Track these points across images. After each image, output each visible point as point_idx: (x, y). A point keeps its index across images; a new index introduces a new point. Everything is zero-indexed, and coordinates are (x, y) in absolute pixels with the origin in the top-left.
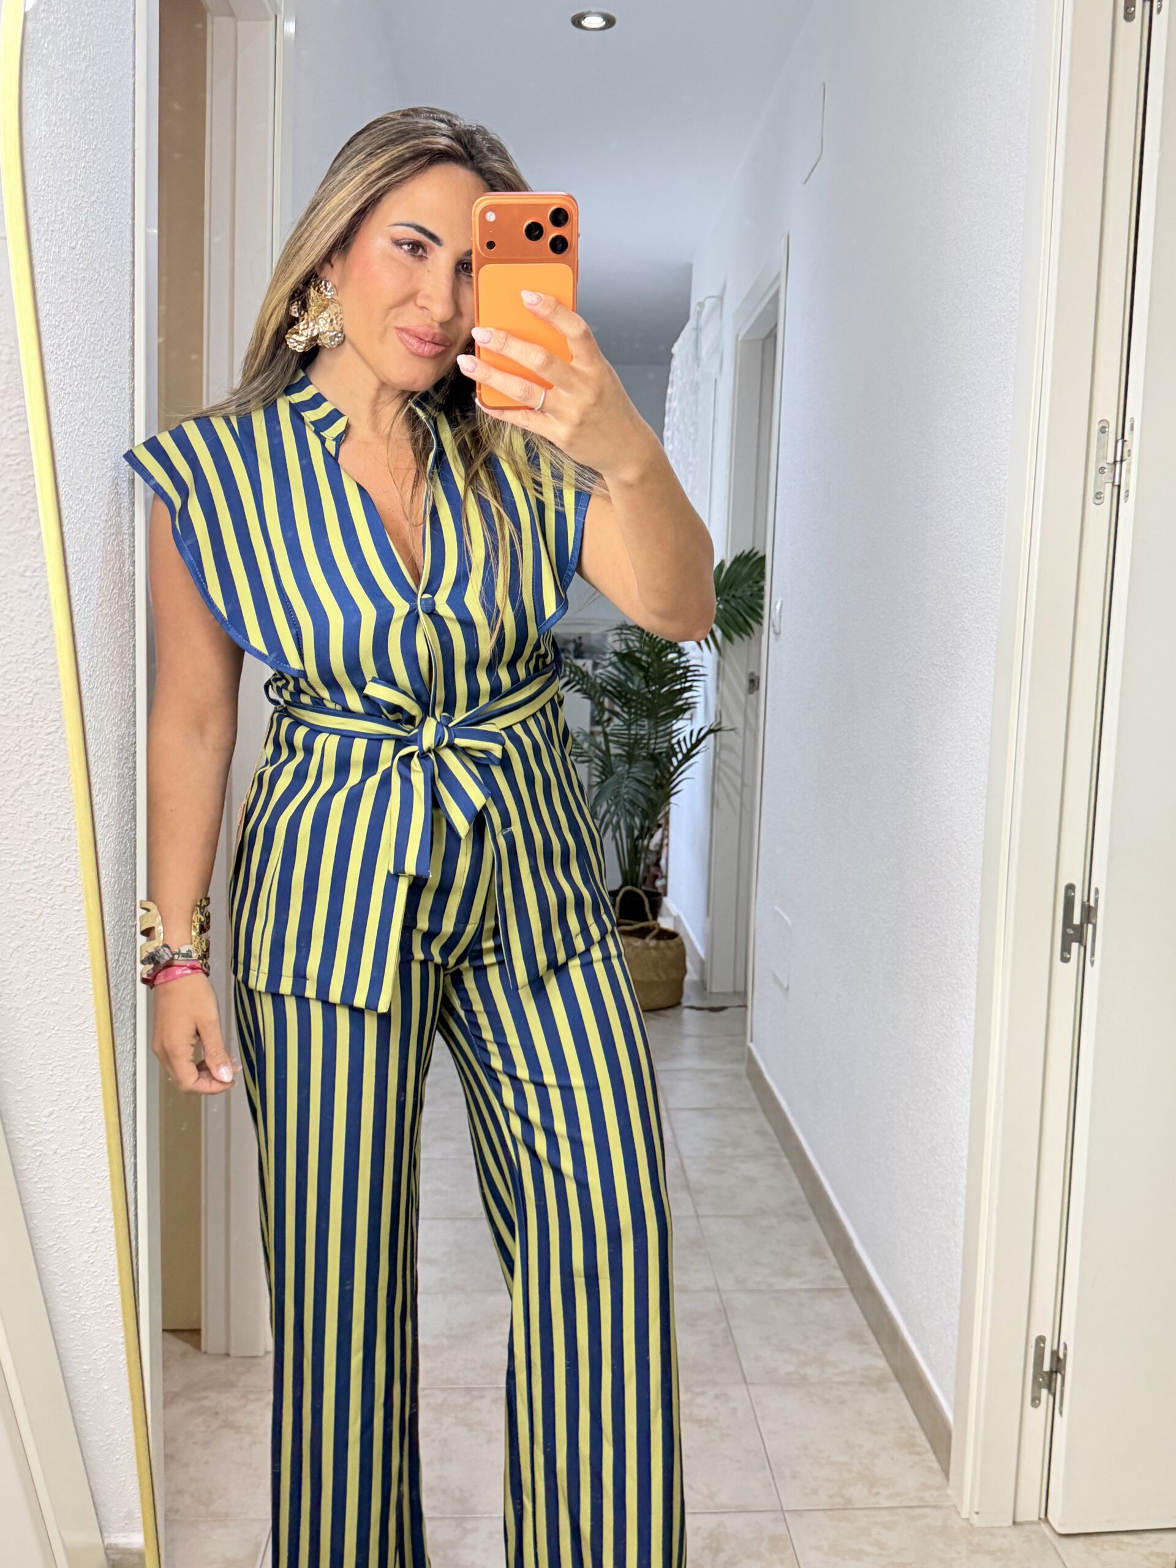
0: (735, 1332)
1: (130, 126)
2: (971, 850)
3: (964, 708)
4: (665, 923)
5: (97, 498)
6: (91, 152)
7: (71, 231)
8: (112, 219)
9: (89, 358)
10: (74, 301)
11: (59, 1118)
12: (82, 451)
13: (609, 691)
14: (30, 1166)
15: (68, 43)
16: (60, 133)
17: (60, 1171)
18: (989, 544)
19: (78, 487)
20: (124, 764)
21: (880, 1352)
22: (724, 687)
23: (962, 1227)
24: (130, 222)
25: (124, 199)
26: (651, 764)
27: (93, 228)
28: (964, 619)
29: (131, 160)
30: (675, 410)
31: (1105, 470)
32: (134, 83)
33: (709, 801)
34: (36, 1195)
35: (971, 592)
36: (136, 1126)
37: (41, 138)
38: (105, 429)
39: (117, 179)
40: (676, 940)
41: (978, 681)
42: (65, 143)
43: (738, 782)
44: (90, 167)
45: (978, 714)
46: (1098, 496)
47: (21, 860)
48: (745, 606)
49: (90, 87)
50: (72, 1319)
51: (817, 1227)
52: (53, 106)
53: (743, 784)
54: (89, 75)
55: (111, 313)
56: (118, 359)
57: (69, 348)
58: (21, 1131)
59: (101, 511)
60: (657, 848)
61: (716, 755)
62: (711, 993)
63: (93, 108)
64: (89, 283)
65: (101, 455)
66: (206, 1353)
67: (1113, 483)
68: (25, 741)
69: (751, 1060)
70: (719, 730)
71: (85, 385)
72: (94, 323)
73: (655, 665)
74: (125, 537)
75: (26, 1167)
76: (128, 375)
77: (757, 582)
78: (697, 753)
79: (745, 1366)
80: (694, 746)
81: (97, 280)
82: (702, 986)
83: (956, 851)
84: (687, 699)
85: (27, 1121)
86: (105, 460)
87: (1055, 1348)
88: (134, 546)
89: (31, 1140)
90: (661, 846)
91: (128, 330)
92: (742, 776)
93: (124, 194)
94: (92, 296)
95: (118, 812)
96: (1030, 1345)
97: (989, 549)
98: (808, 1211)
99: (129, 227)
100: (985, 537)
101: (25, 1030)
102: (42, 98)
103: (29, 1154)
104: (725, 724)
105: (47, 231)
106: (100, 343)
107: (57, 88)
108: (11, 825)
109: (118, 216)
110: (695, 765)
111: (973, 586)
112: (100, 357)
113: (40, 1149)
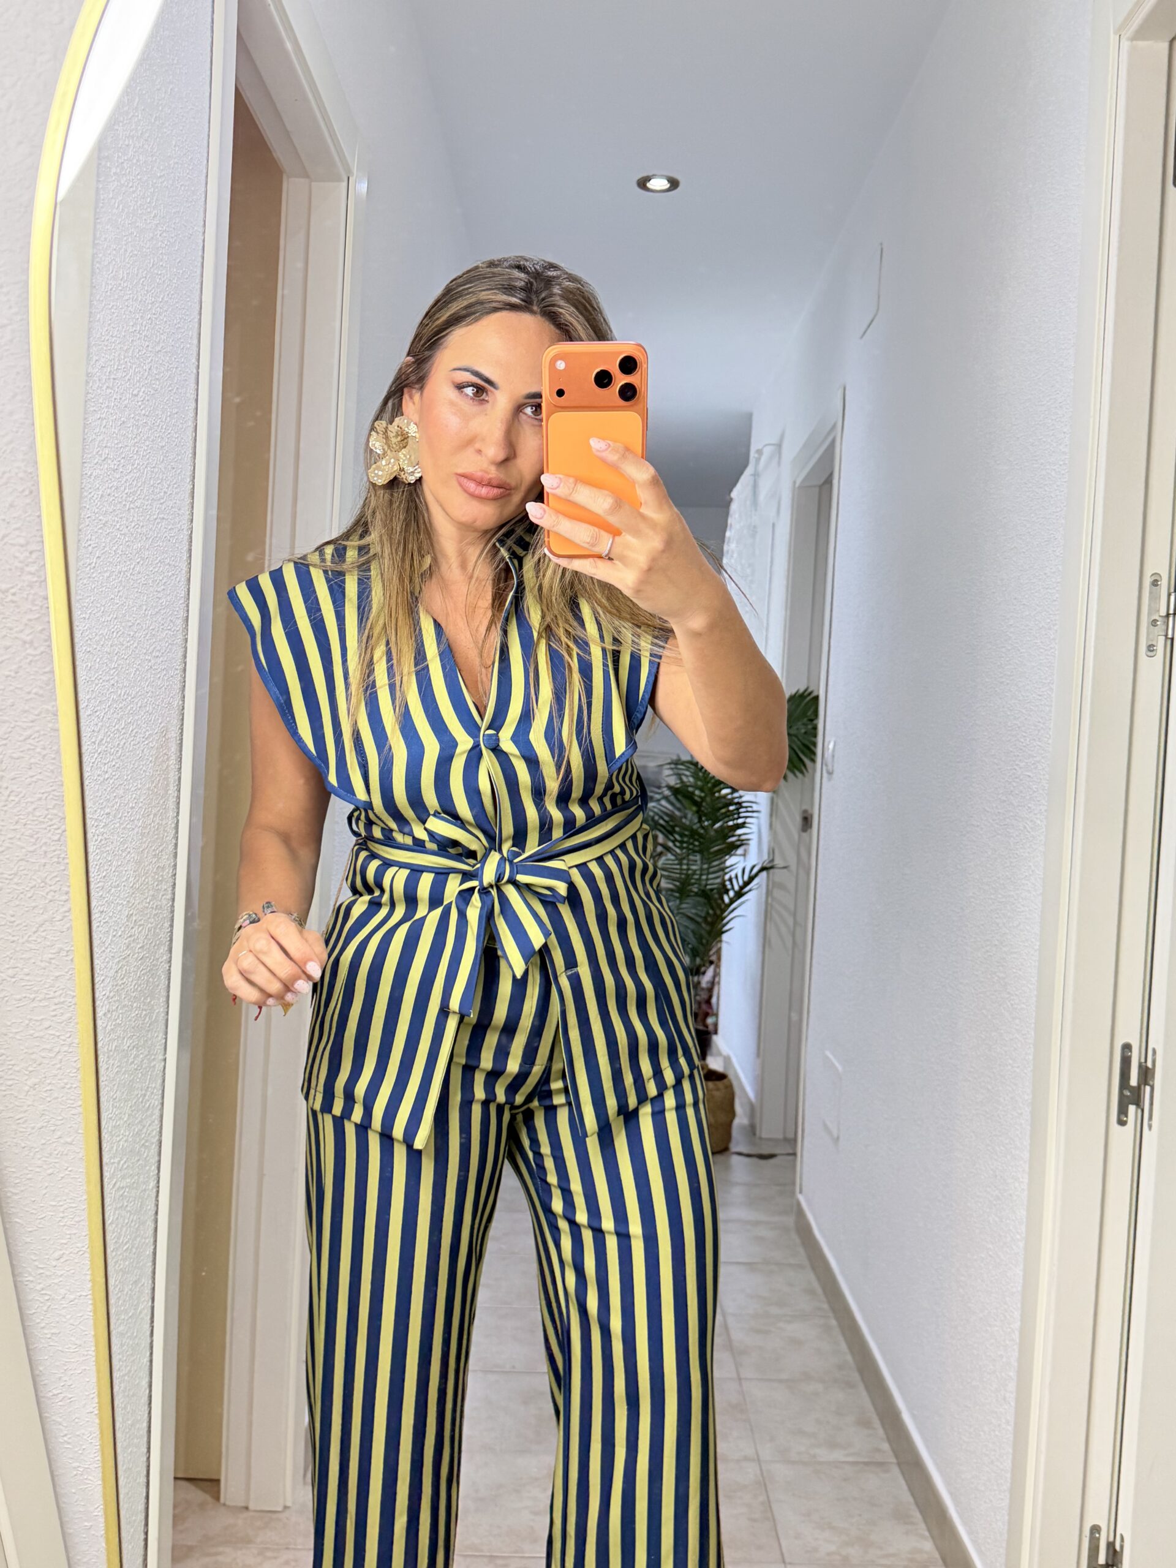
0: (775, 1507)
1: (198, 281)
2: (1024, 1003)
3: (1016, 856)
4: (714, 1063)
5: (148, 635)
6: (157, 305)
7: (133, 379)
8: (177, 368)
9: (148, 500)
10: (134, 446)
11: (68, 1262)
12: (136, 590)
13: (662, 826)
14: (39, 1310)
15: (139, 202)
16: (127, 287)
17: (68, 1317)
18: (1041, 693)
19: (130, 624)
20: (163, 895)
21: (927, 1534)
22: (778, 827)
23: (1013, 1404)
24: (195, 371)
25: (188, 349)
26: (701, 900)
27: (157, 377)
28: (1016, 767)
29: (197, 312)
30: (733, 552)
31: (1158, 623)
32: (204, 241)
33: (761, 940)
34: (43, 1341)
35: (1022, 740)
36: (155, 1268)
37: (107, 292)
38: (161, 569)
39: (183, 331)
40: (725, 1081)
41: (1029, 830)
42: (131, 296)
43: (790, 921)
44: (156, 319)
45: (1031, 864)
46: (1151, 648)
47: (41, 996)
48: (799, 743)
49: (160, 243)
50: (75, 1473)
51: (864, 1393)
52: (120, 262)
53: (795, 923)
54: (159, 233)
55: (172, 457)
56: (178, 502)
57: (126, 492)
58: (30, 1274)
59: (154, 646)
60: (709, 985)
61: (769, 893)
62: (761, 1138)
63: (161, 264)
64: (150, 429)
65: (155, 593)
66: (224, 1505)
67: (1166, 636)
68: (51, 877)
69: (800, 1213)
70: (772, 867)
71: (143, 526)
72: (154, 467)
73: (708, 799)
74: (176, 672)
75: (34, 1311)
76: (187, 517)
77: (812, 720)
78: (750, 890)
79: (784, 1543)
80: (746, 884)
81: (158, 426)
82: (752, 1130)
83: (1009, 1004)
84: (740, 835)
85: (36, 1263)
86: (160, 598)
87: (1111, 1539)
88: (185, 682)
89: (40, 1283)
90: (713, 984)
91: (189, 473)
92: (794, 915)
93: (190, 344)
94: (153, 441)
95: (154, 944)
96: (1084, 1535)
97: (1040, 698)
98: (856, 1377)
99: (193, 376)
100: (1035, 685)
101: (38, 1170)
102: (110, 254)
103: (37, 1298)
104: (778, 862)
105: (109, 379)
106: (159, 486)
107: (125, 245)
108: (33, 961)
109: (183, 365)
110: (748, 903)
111: (1024, 734)
112: (159, 500)
113: (48, 1292)
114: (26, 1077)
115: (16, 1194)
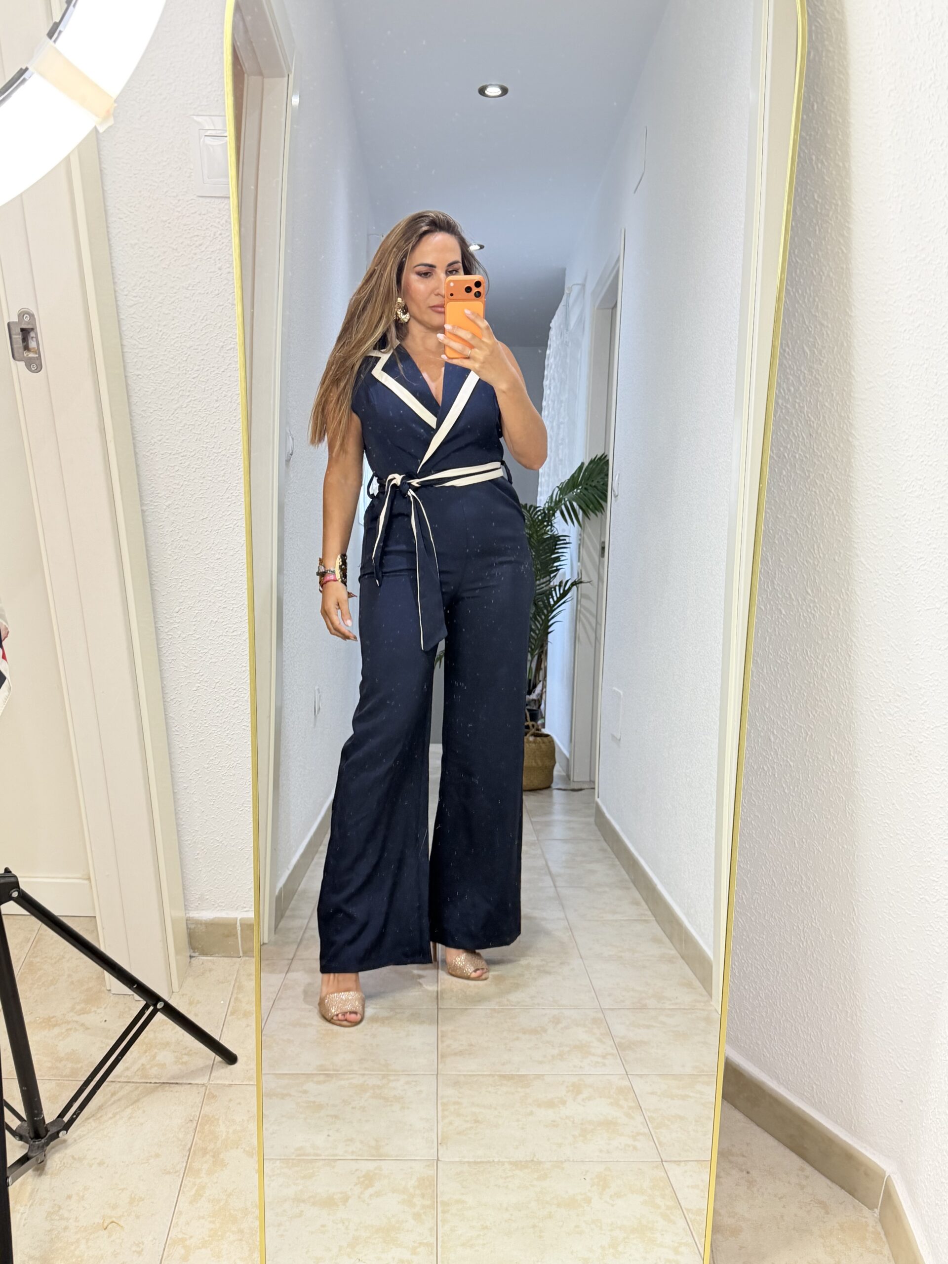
14: (166, 645)
22: (584, 552)
33: (573, 642)
34: (166, 665)
40: (549, 739)
43: (593, 621)
47: (174, 452)
48: (596, 490)
50: (180, 751)
53: (597, 623)
58: (162, 622)
60: (539, 696)
61: (579, 601)
62: (573, 781)
69: (598, 809)
70: (580, 582)
78: (564, 602)
79: (580, 947)
80: (562, 595)
82: (567, 777)
85: (166, 615)
90: (541, 695)
92: (597, 617)
101: (169, 557)
104: (584, 578)
108: (170, 431)
110: (564, 612)
113: (172, 634)
114: (165, 501)
115: (157, 572)
